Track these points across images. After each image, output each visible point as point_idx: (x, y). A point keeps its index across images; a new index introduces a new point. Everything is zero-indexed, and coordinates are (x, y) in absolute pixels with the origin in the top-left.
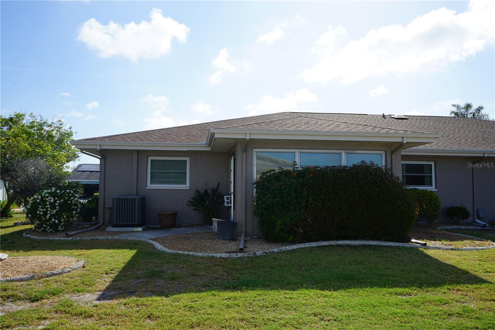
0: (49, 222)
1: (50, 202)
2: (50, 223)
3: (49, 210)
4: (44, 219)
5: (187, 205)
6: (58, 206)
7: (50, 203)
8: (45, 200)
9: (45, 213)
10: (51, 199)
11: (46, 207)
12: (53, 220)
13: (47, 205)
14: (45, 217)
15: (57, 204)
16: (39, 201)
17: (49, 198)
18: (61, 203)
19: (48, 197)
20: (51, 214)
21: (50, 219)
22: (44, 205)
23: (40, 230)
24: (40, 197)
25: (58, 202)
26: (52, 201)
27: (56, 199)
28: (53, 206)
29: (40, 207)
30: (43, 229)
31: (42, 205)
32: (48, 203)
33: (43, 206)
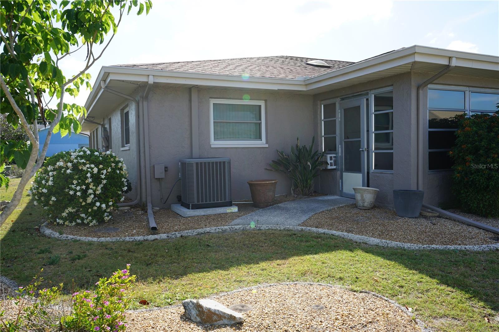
0: (92, 208)
1: (92, 173)
2: (92, 210)
3: (91, 186)
4: (84, 204)
5: (266, 169)
6: (105, 179)
7: (93, 175)
8: (82, 169)
9: (85, 193)
10: (92, 169)
11: (87, 182)
12: (98, 204)
13: (87, 178)
14: (85, 200)
15: (103, 177)
16: (71, 172)
17: (88, 166)
18: (108, 174)
19: (84, 164)
20: (95, 194)
21: (93, 204)
22: (79, 178)
23: (74, 224)
24: (69, 164)
25: (105, 172)
26: (96, 170)
27: (101, 166)
28: (96, 179)
29: (75, 182)
30: (79, 221)
31: (77, 179)
32: (89, 175)
33: (80, 181)
